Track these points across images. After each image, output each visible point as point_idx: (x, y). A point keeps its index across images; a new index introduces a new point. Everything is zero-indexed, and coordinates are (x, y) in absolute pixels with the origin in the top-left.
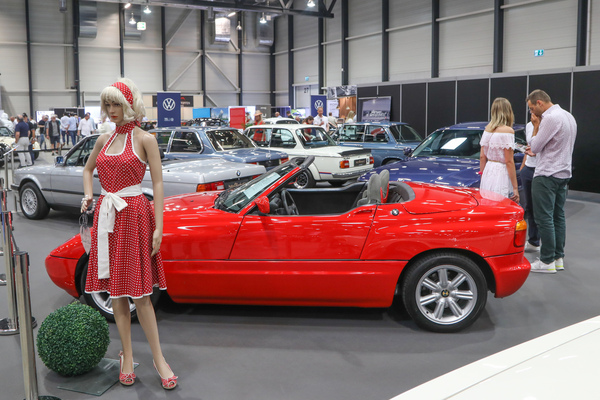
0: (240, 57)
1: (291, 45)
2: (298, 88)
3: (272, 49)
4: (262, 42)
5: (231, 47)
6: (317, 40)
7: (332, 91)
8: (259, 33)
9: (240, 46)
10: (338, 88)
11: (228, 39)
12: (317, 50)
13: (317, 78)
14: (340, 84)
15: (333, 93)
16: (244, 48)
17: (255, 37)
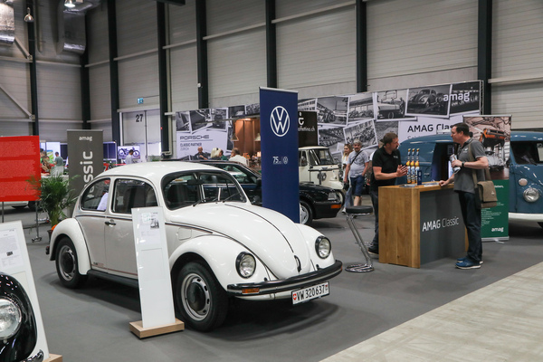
0: (32, 68)
1: (114, 52)
2: (127, 115)
3: (84, 58)
4: (67, 46)
5: (17, 51)
6: (156, 42)
7: (184, 117)
8: (62, 32)
9: (32, 51)
10: (193, 113)
11: (11, 39)
12: (156, 58)
13: (158, 99)
14: (195, 106)
15: (185, 121)
16: (38, 54)
17: (56, 39)
